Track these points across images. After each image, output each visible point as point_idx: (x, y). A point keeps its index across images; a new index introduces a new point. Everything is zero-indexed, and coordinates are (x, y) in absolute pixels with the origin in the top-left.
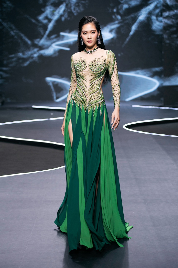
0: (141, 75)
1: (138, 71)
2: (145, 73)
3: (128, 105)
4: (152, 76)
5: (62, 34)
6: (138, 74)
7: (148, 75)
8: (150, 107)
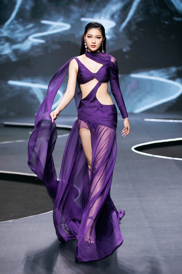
0: (157, 76)
1: (152, 72)
2: (162, 74)
3: (139, 119)
4: (173, 79)
5: (44, 22)
6: (152, 75)
7: (167, 77)
8: (171, 121)
